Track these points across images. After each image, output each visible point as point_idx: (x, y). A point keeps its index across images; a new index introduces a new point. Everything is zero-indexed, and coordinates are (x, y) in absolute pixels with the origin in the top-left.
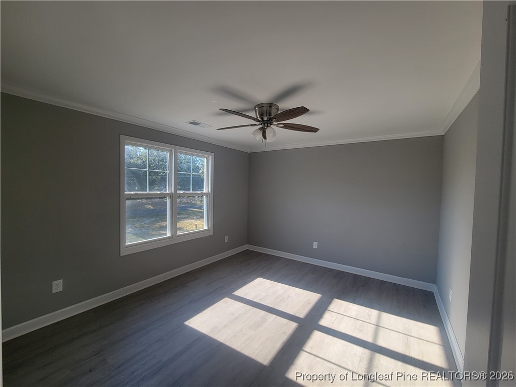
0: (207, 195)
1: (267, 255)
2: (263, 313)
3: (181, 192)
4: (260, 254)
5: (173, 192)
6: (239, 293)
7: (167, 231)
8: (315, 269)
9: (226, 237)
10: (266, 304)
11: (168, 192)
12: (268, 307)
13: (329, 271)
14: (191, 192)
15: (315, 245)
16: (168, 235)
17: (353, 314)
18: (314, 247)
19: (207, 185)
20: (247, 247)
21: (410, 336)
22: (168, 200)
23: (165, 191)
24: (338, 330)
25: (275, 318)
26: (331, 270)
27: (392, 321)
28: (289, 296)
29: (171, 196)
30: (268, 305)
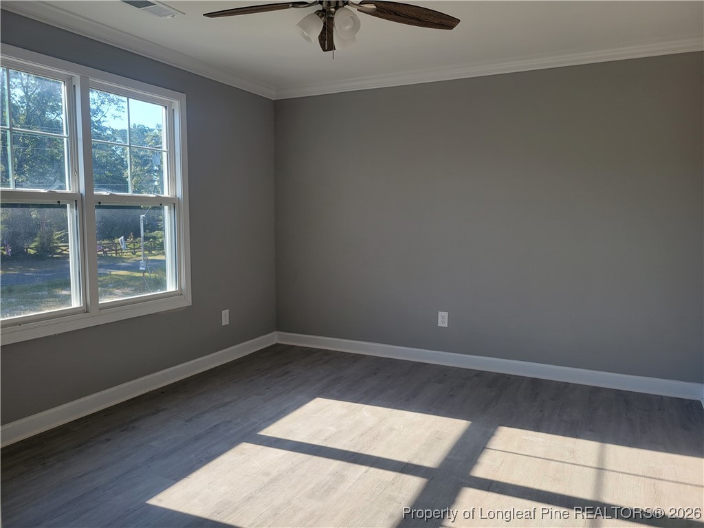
0: (173, 203)
1: (327, 352)
2: (336, 464)
3: (105, 193)
4: (309, 352)
5: (82, 190)
6: (273, 431)
7: (70, 290)
8: (443, 374)
9: (225, 314)
10: (339, 448)
11: (67, 191)
12: (347, 452)
13: (476, 376)
14: (130, 193)
15: (443, 319)
16: (76, 303)
17: (540, 452)
18: (440, 324)
19: (172, 178)
20: (275, 338)
21: (659, 479)
22: (71, 214)
23: (61, 188)
24: (509, 481)
25: (366, 472)
26: (480, 374)
27: (622, 456)
28: (392, 429)
29: (77, 200)
30: (346, 449)
